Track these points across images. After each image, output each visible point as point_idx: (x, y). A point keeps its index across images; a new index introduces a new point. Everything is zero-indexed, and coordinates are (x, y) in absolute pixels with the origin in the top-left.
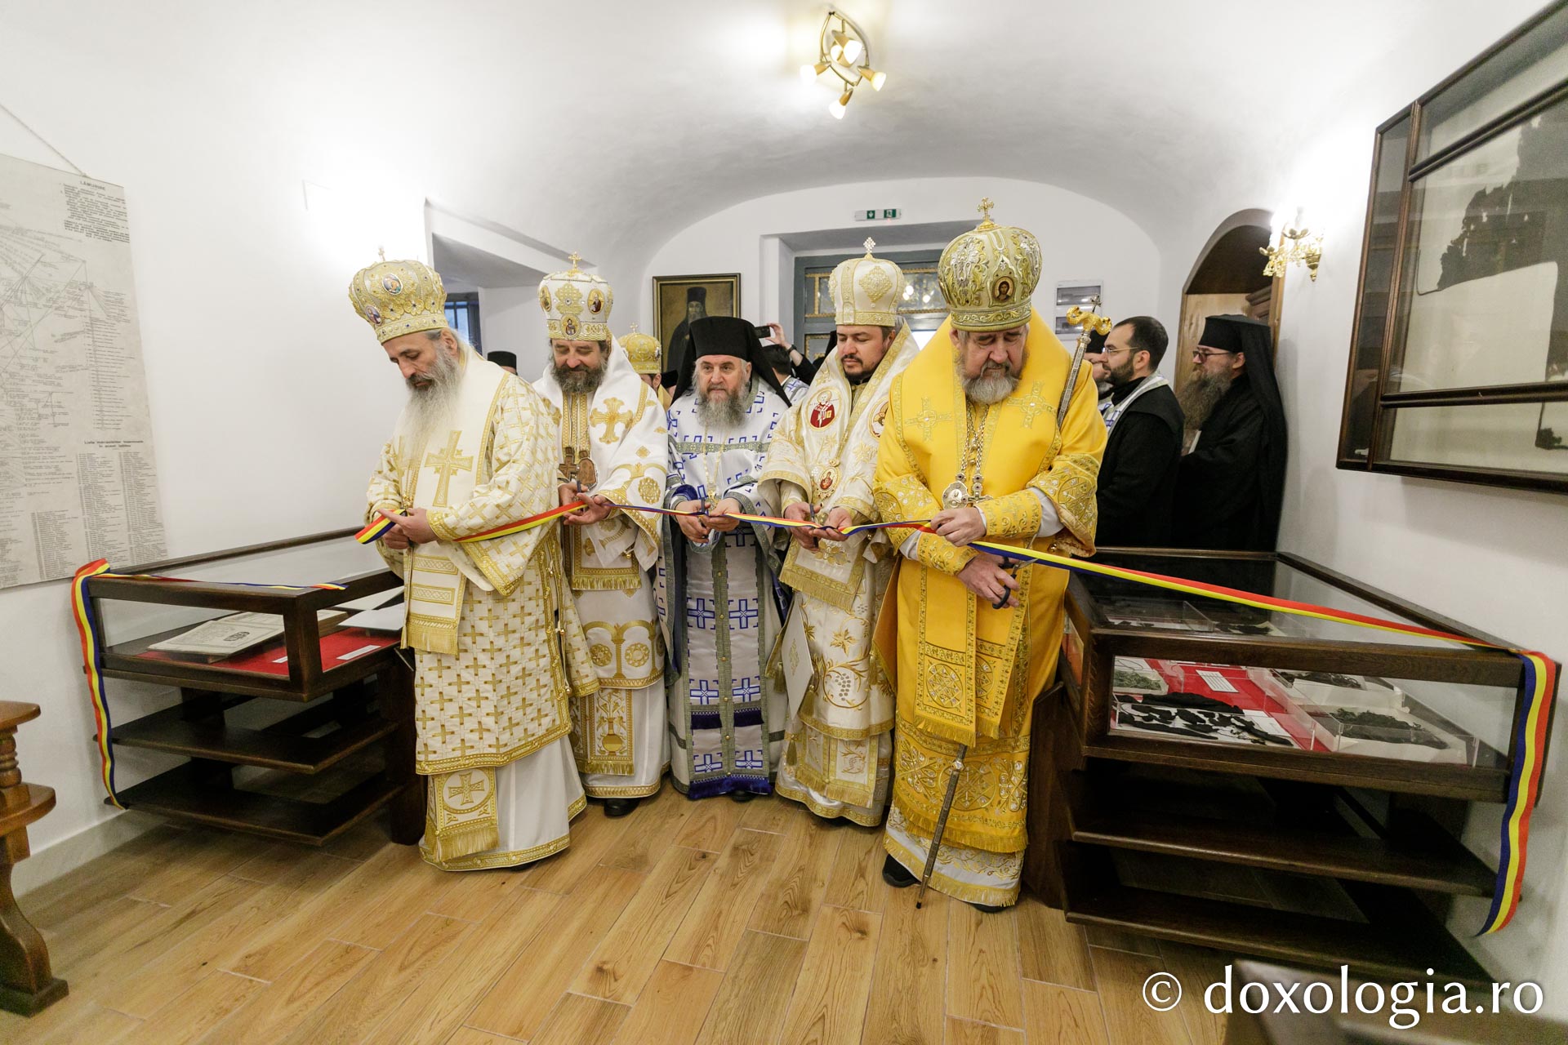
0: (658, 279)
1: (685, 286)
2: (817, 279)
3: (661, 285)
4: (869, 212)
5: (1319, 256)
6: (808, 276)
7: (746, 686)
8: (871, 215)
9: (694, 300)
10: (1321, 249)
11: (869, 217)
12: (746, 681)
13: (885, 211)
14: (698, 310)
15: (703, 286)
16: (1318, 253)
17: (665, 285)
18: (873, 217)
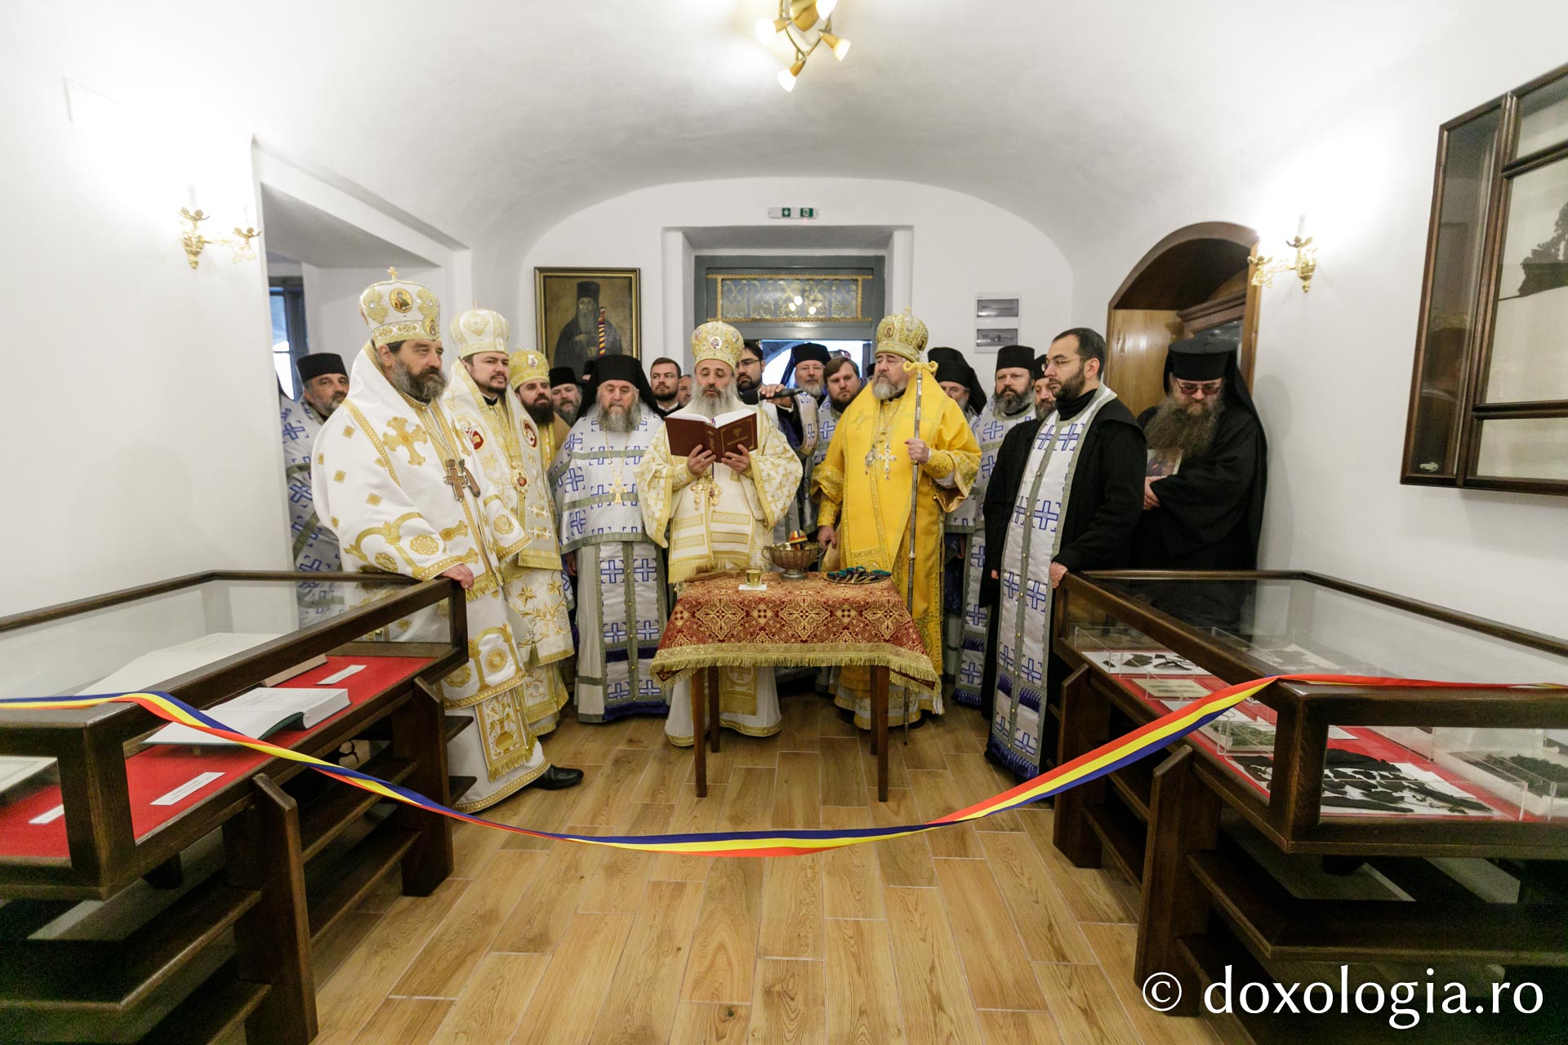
0: (541, 270)
1: (573, 280)
2: (719, 281)
3: (545, 277)
4: (784, 210)
5: (1314, 265)
6: (709, 276)
7: (647, 627)
8: (786, 213)
9: (586, 296)
10: (1314, 260)
11: (784, 215)
12: (647, 624)
13: (802, 210)
14: (590, 308)
15: (596, 280)
16: (1311, 263)
17: (550, 279)
18: (789, 215)
